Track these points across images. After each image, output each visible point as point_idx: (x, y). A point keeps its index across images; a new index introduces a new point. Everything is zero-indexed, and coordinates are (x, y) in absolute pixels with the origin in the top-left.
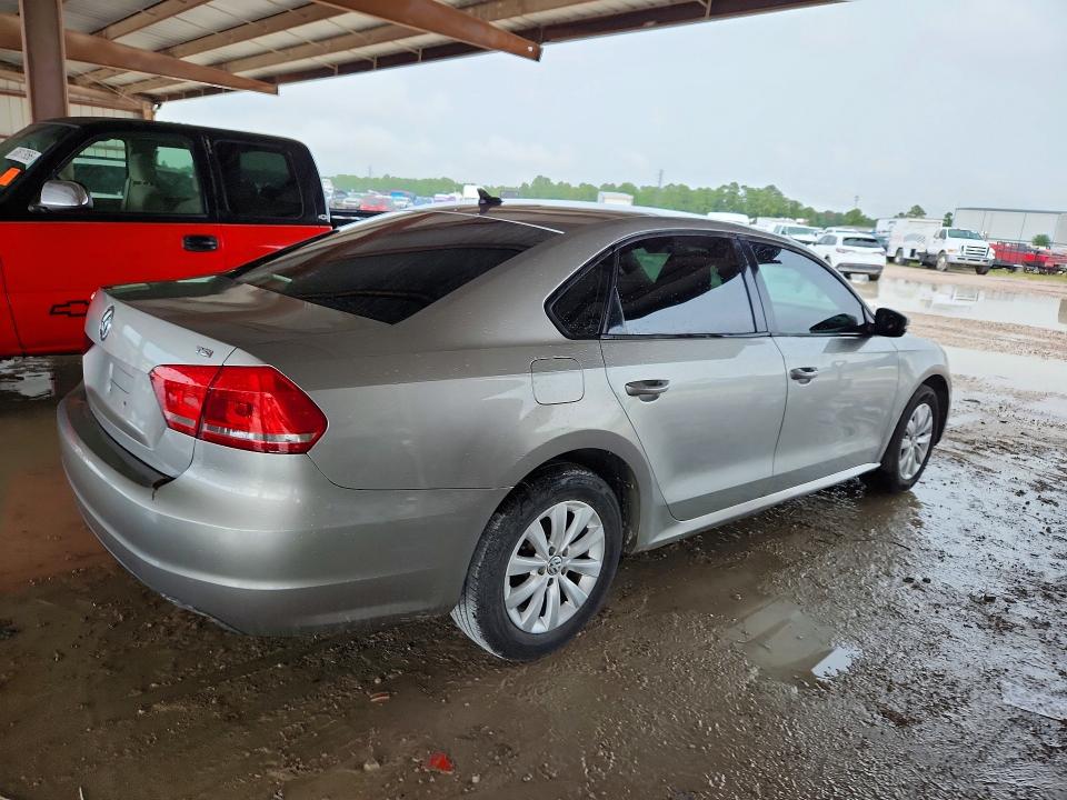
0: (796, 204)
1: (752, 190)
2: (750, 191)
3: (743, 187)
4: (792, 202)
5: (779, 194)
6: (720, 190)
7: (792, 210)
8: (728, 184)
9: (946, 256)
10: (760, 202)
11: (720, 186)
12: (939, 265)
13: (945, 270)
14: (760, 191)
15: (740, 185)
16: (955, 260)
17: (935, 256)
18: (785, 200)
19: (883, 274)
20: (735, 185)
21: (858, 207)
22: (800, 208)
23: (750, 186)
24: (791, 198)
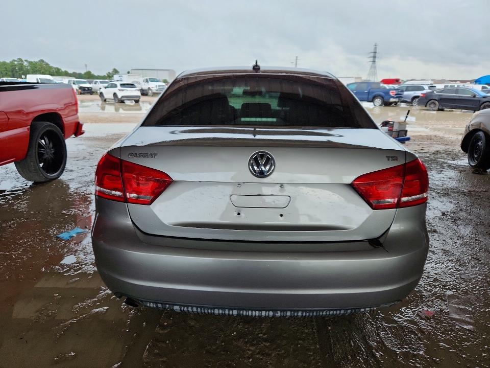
0: (58, 69)
1: (32, 62)
2: (30, 63)
3: (25, 61)
4: (55, 68)
5: (47, 64)
6: (12, 62)
7: (56, 72)
8: (16, 59)
9: (151, 90)
10: (38, 68)
11: (11, 60)
12: (149, 94)
13: (152, 96)
14: (36, 63)
15: (23, 60)
16: (155, 92)
17: (146, 90)
18: (51, 68)
19: (141, 100)
20: (21, 60)
21: (88, 70)
22: (61, 71)
23: (29, 60)
24: (55, 66)
